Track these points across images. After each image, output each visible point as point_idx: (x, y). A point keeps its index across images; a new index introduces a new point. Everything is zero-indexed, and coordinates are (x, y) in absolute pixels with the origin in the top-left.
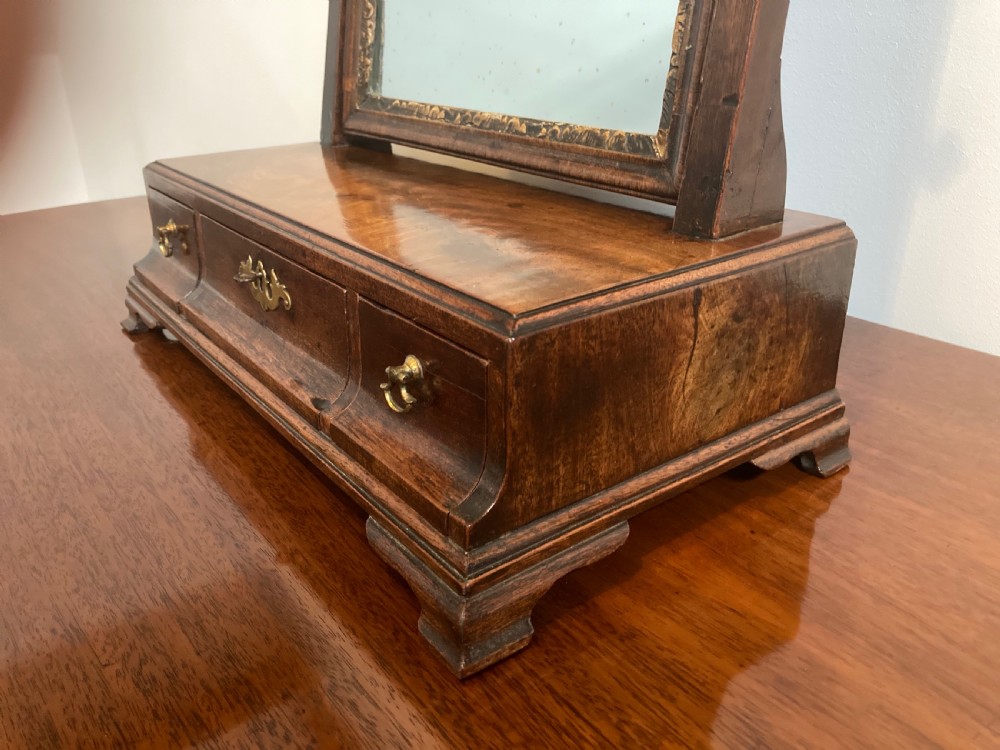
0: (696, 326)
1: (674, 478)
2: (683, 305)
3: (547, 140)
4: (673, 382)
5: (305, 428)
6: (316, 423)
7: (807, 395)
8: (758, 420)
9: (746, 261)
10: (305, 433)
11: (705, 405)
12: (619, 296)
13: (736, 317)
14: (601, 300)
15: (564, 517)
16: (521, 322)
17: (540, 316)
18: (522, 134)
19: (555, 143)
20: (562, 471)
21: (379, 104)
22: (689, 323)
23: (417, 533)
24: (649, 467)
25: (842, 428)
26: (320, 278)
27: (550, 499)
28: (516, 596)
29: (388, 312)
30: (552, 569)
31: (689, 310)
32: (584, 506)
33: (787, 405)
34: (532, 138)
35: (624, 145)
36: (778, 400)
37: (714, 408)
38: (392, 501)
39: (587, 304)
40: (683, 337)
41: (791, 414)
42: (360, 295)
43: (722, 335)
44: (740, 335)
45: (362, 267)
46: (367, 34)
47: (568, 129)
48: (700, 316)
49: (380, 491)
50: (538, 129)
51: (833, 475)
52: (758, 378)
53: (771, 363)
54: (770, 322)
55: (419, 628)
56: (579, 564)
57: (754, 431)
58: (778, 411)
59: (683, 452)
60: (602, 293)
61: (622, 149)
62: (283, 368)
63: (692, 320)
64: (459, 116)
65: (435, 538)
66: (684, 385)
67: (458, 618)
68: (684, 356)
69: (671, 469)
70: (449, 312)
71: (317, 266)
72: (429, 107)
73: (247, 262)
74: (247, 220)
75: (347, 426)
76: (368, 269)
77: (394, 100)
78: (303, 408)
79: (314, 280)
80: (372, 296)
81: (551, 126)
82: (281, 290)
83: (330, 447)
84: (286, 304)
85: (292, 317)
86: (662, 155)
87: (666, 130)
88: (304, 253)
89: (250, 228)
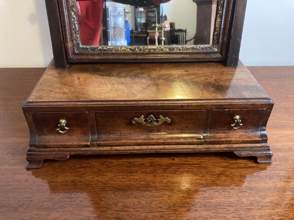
3: (178, 51)
5: (197, 146)
18: (167, 51)
19: (181, 52)
23: (252, 147)
26: (192, 110)
29: (227, 110)
35: (204, 49)
38: (241, 145)
47: (184, 48)
50: (173, 49)
65: (259, 145)
71: (190, 108)
72: (119, 48)
73: (141, 117)
74: (141, 106)
75: (216, 139)
76: (218, 103)
77: (98, 48)
78: (195, 142)
79: (189, 112)
80: (220, 108)
81: (178, 48)
82: (166, 119)
83: (211, 146)
84: (168, 122)
85: (170, 124)
86: (217, 50)
87: (217, 45)
88: (182, 106)
89: (144, 107)
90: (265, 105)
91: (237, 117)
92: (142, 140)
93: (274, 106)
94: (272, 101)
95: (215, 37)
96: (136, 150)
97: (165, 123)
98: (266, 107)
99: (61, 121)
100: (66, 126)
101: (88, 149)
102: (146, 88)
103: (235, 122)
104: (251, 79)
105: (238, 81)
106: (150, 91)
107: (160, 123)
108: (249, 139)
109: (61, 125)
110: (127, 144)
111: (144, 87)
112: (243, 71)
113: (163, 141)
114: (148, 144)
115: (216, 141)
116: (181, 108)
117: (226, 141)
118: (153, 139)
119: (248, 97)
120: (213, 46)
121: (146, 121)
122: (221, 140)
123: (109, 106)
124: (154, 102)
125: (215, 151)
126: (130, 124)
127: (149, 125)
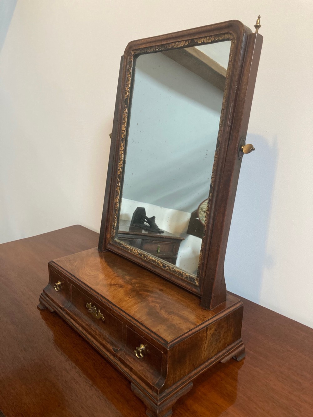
0: (207, 335)
1: (202, 370)
2: (204, 332)
3: (168, 270)
4: (202, 348)
5: (111, 356)
6: (114, 355)
7: (234, 341)
8: (222, 350)
9: (218, 317)
10: (111, 357)
11: (209, 350)
12: (190, 333)
13: (216, 330)
14: (186, 335)
15: (178, 384)
16: (170, 344)
17: (174, 342)
18: (161, 266)
19: (170, 272)
20: (178, 373)
21: (118, 244)
22: (205, 335)
23: (145, 389)
24: (197, 367)
25: (243, 348)
26: (115, 318)
27: (175, 380)
28: (168, 405)
29: (136, 332)
30: (176, 397)
31: (205, 332)
32: (183, 380)
33: (228, 345)
34: (164, 269)
35: (188, 278)
36: (227, 344)
37: (211, 351)
38: (138, 380)
39: (183, 336)
40: (204, 338)
41: (230, 347)
42: (127, 325)
43: (213, 335)
44: (217, 334)
45: (128, 319)
46: (114, 224)
47: (173, 269)
48: (208, 333)
49: (134, 377)
50: (165, 267)
51: (241, 360)
52: (221, 341)
53: (224, 337)
54: (223, 329)
55: (146, 413)
56: (182, 395)
57: (221, 354)
58: (227, 347)
59: (205, 362)
60: (187, 333)
61: (187, 279)
62: (102, 337)
63: (206, 334)
64: (143, 256)
65: (150, 391)
66: (204, 348)
67: (157, 412)
68: (204, 342)
69: (202, 367)
70: (153, 338)
71: (114, 314)
72: (134, 250)
73: (90, 304)
74: (91, 294)
75: (124, 358)
76: (131, 321)
77: (123, 244)
78: (110, 351)
79: (113, 317)
80: (131, 327)
82: (102, 315)
84: (103, 319)
85: (104, 322)
86: (197, 284)
87: (198, 279)
88: (110, 310)
91: (142, 347)
98: (162, 349)
107: (99, 317)
123: (77, 284)
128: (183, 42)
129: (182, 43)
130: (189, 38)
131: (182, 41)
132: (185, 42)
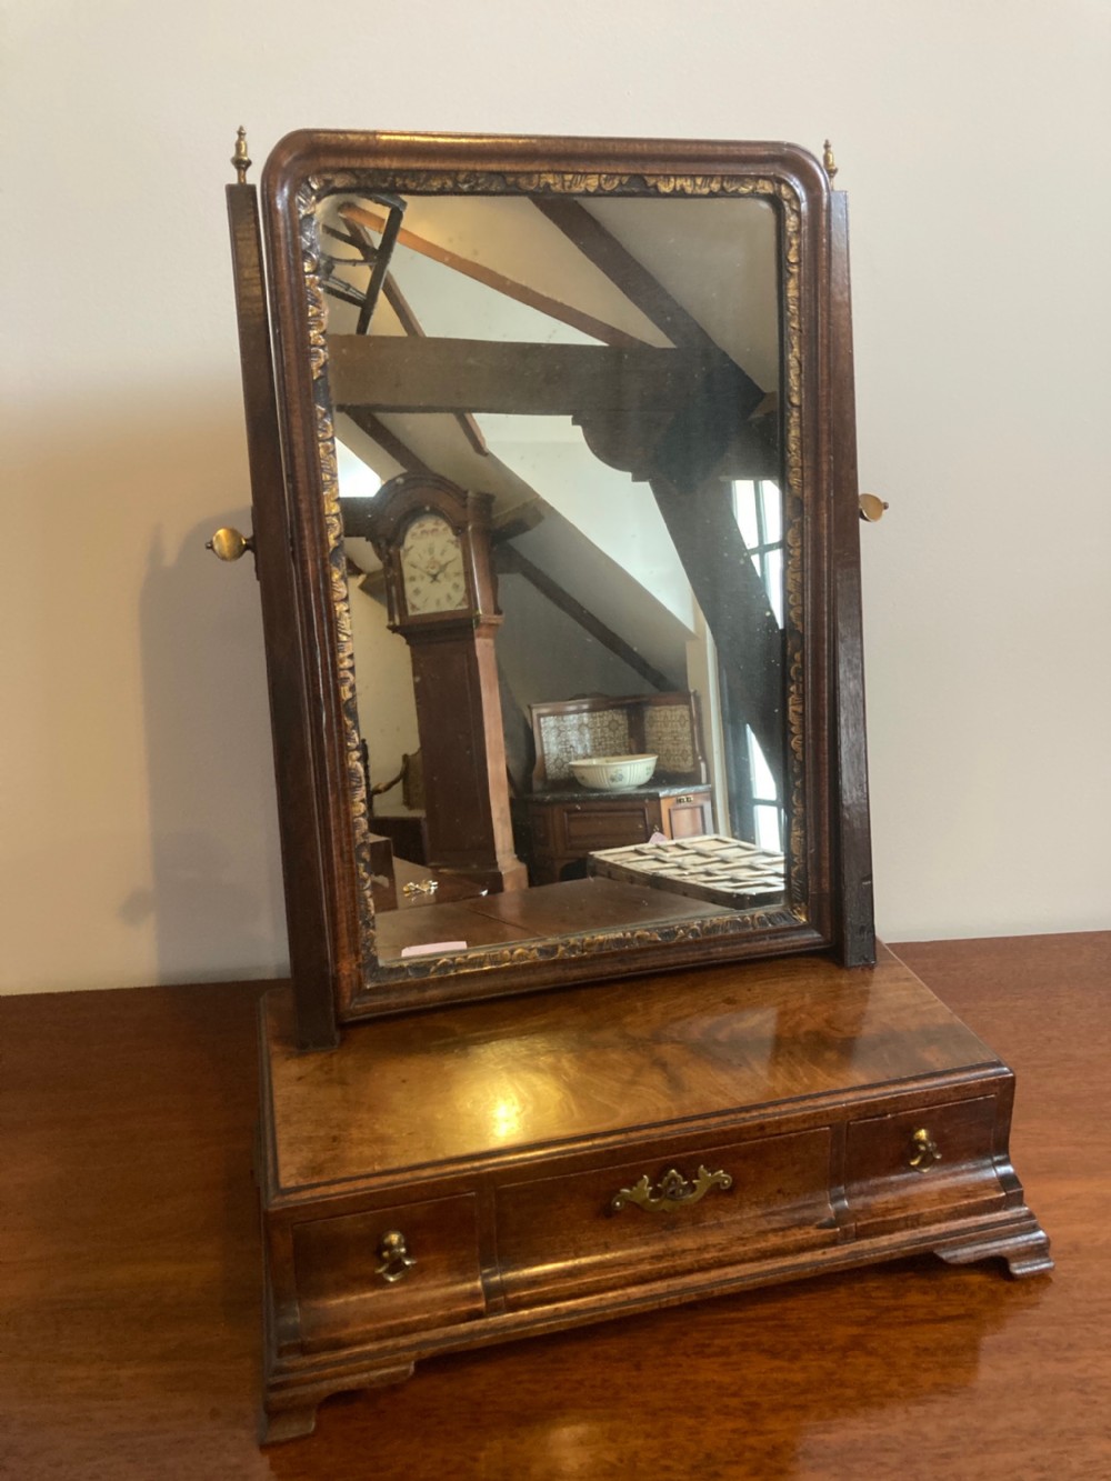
3: (693, 938)
5: (824, 1253)
6: (834, 1240)
10: (827, 1256)
18: (656, 942)
21: (409, 971)
26: (793, 1134)
29: (889, 1116)
34: (672, 942)
35: (768, 922)
38: (950, 1226)
42: (851, 1120)
49: (934, 1230)
50: (674, 934)
61: (767, 926)
62: (748, 1235)
64: (561, 949)
71: (784, 1129)
73: (640, 1184)
74: (640, 1145)
75: (873, 1216)
76: (862, 1099)
77: (439, 960)
78: (814, 1240)
79: (782, 1141)
80: (869, 1114)
81: (687, 927)
82: (719, 1176)
83: (866, 1244)
84: (724, 1185)
85: (730, 1191)
86: (804, 920)
87: (803, 904)
88: (762, 1127)
89: (649, 1149)
90: (993, 1083)
91: (923, 1134)
92: (651, 1264)
93: (1018, 1081)
94: (1006, 1069)
95: (793, 881)
96: (636, 1300)
97: (716, 1191)
98: (997, 1089)
99: (386, 1241)
100: (408, 1255)
101: (478, 1324)
102: (633, 1083)
103: (919, 1152)
104: (929, 1002)
105: (894, 1016)
106: (651, 1091)
107: (699, 1194)
108: (972, 1201)
109: (395, 1254)
110: (603, 1284)
111: (626, 1077)
112: (897, 979)
113: (716, 1254)
114: (672, 1271)
115: (877, 1223)
116: (758, 1134)
117: (906, 1219)
118: (684, 1251)
119: (939, 1067)
120: (793, 908)
121: (656, 1193)
122: (889, 1218)
123: (543, 1163)
124: (676, 1127)
125: (880, 1257)
126: (607, 1213)
127: (666, 1205)
128: (597, 176)
129: (589, 181)
130: (621, 169)
131: (594, 173)
132: (606, 180)
